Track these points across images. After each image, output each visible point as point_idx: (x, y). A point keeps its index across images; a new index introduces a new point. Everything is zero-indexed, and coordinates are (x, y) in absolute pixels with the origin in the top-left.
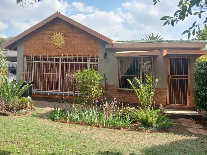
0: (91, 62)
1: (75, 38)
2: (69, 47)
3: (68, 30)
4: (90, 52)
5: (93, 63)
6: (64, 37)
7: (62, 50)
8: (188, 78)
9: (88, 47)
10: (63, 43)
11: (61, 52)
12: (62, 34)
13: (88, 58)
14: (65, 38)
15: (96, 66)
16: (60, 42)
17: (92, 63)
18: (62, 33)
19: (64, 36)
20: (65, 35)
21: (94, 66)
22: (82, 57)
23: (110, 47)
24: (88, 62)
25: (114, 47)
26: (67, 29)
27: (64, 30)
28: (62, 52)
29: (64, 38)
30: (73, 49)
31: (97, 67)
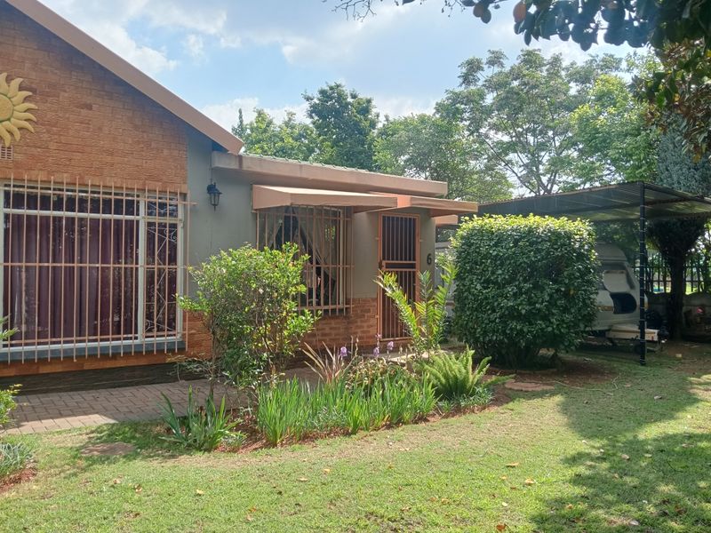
0: (150, 214)
1: (84, 112)
2: (53, 146)
3: (47, 72)
4: (151, 177)
5: (157, 220)
6: (26, 99)
7: (19, 157)
8: (415, 268)
9: (143, 153)
10: (26, 124)
11: (11, 165)
12: (16, 82)
13: (135, 198)
14: (36, 103)
15: (170, 232)
16: (9, 120)
17: (152, 219)
18: (18, 81)
19: (30, 94)
20: (34, 91)
21: (161, 232)
22: (110, 194)
23: (234, 165)
24: (138, 215)
25: (245, 167)
26: (44, 68)
27: (27, 65)
28: (17, 165)
29: (31, 102)
30: (77, 156)
31: (175, 234)
